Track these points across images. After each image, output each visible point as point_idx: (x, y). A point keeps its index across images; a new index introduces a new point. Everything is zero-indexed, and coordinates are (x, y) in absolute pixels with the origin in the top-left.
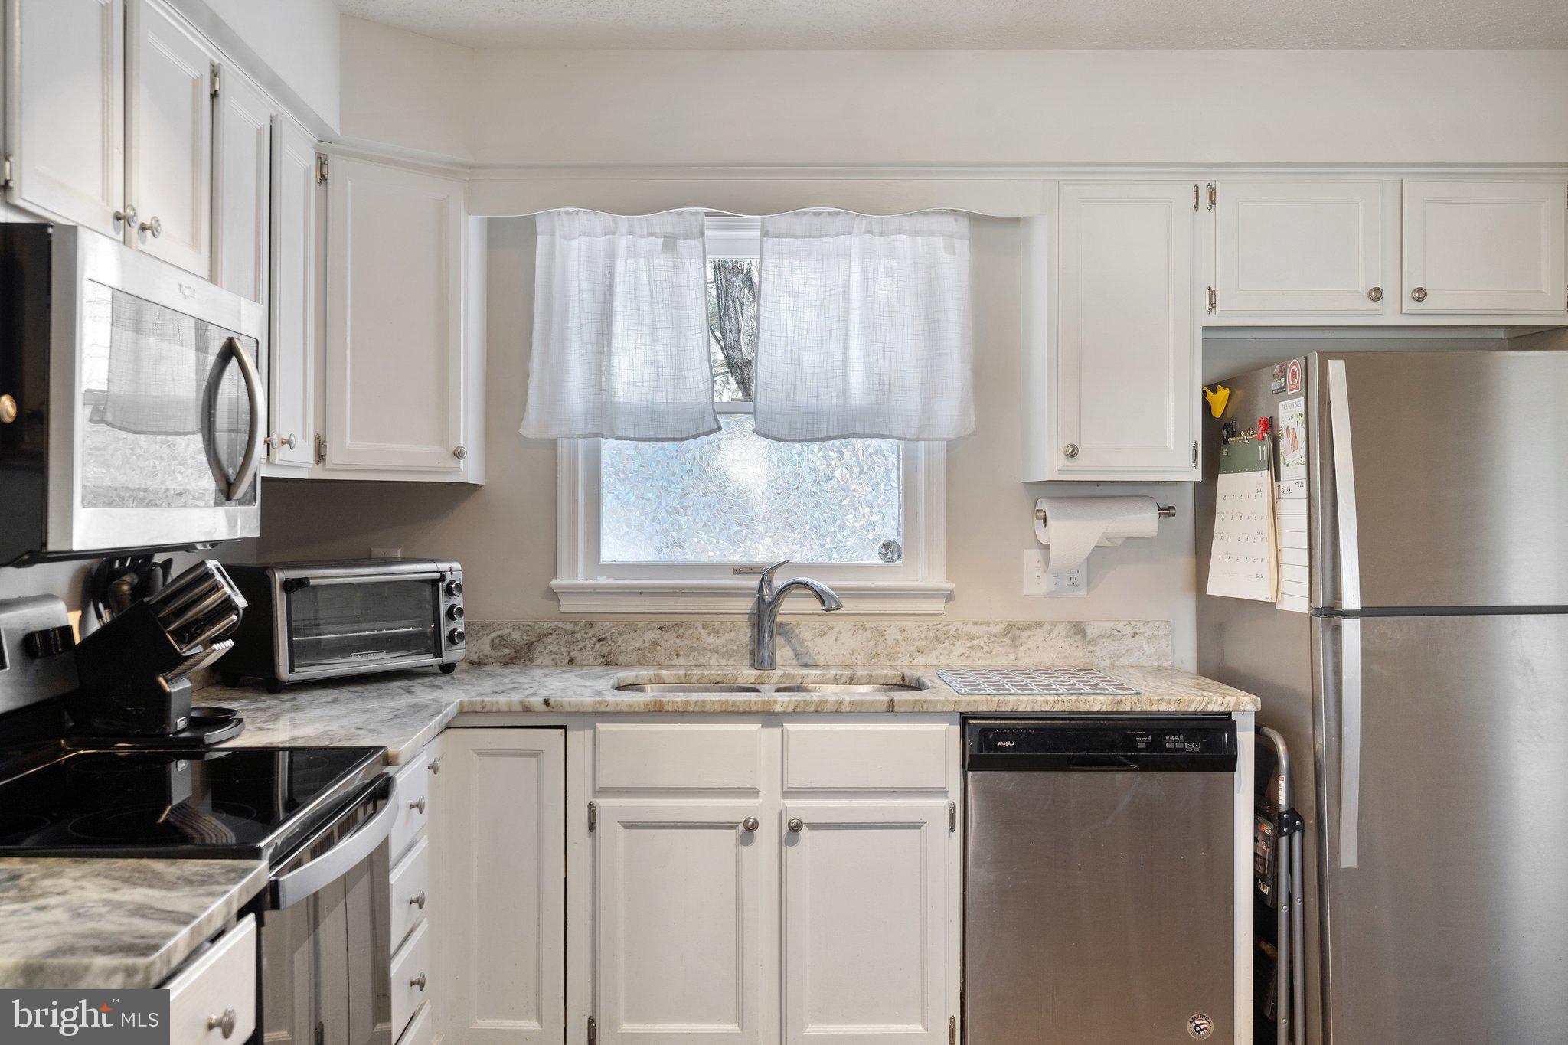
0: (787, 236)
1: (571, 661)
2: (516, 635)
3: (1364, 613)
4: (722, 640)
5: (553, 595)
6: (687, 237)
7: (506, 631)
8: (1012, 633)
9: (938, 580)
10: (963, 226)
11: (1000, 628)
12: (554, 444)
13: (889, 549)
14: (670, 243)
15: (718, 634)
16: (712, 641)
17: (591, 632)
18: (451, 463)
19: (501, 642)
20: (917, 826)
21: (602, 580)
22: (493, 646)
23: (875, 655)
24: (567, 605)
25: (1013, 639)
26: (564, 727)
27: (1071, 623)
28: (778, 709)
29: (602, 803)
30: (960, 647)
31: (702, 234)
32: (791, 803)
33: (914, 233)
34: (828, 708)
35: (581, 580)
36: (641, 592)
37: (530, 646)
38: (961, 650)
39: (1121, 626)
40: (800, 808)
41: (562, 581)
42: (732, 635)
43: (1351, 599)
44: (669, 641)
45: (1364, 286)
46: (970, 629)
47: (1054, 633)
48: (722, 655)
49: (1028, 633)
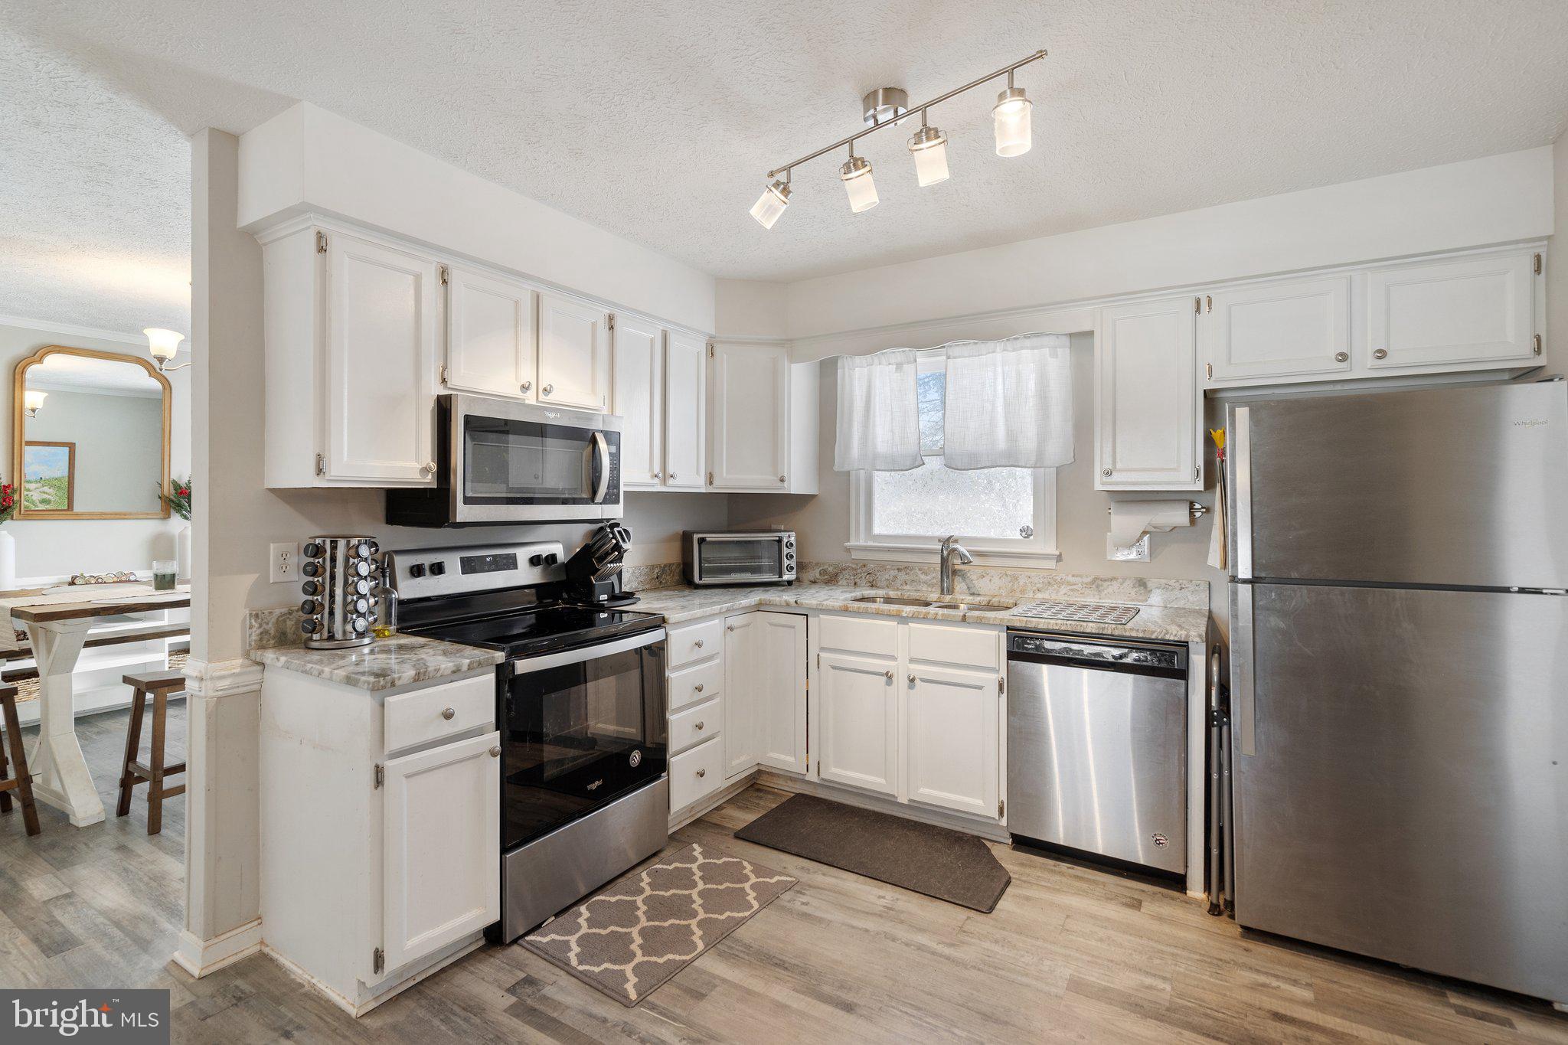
0: (959, 357)
1: (855, 584)
2: (830, 569)
4: (929, 577)
5: (848, 550)
6: (908, 363)
7: (826, 567)
8: (1097, 583)
9: (1052, 550)
10: (1066, 341)
11: (1089, 580)
12: (848, 473)
13: (1027, 533)
14: (899, 366)
15: (926, 574)
16: (923, 577)
17: (864, 569)
18: (780, 484)
19: (824, 572)
20: (980, 688)
21: (870, 543)
22: (820, 574)
23: (1013, 591)
24: (855, 555)
25: (1098, 587)
26: (807, 615)
27: (1136, 579)
28: (904, 615)
29: (823, 655)
30: (1064, 589)
31: (915, 361)
32: (913, 666)
33: (1033, 348)
34: (930, 616)
35: (862, 543)
36: (889, 550)
37: (836, 575)
38: (1064, 591)
39: (1172, 582)
40: (918, 670)
41: (853, 543)
42: (934, 575)
43: (1245, 571)
44: (902, 576)
45: (1332, 353)
46: (1070, 579)
47: (1124, 585)
48: (929, 585)
49: (1106, 584)
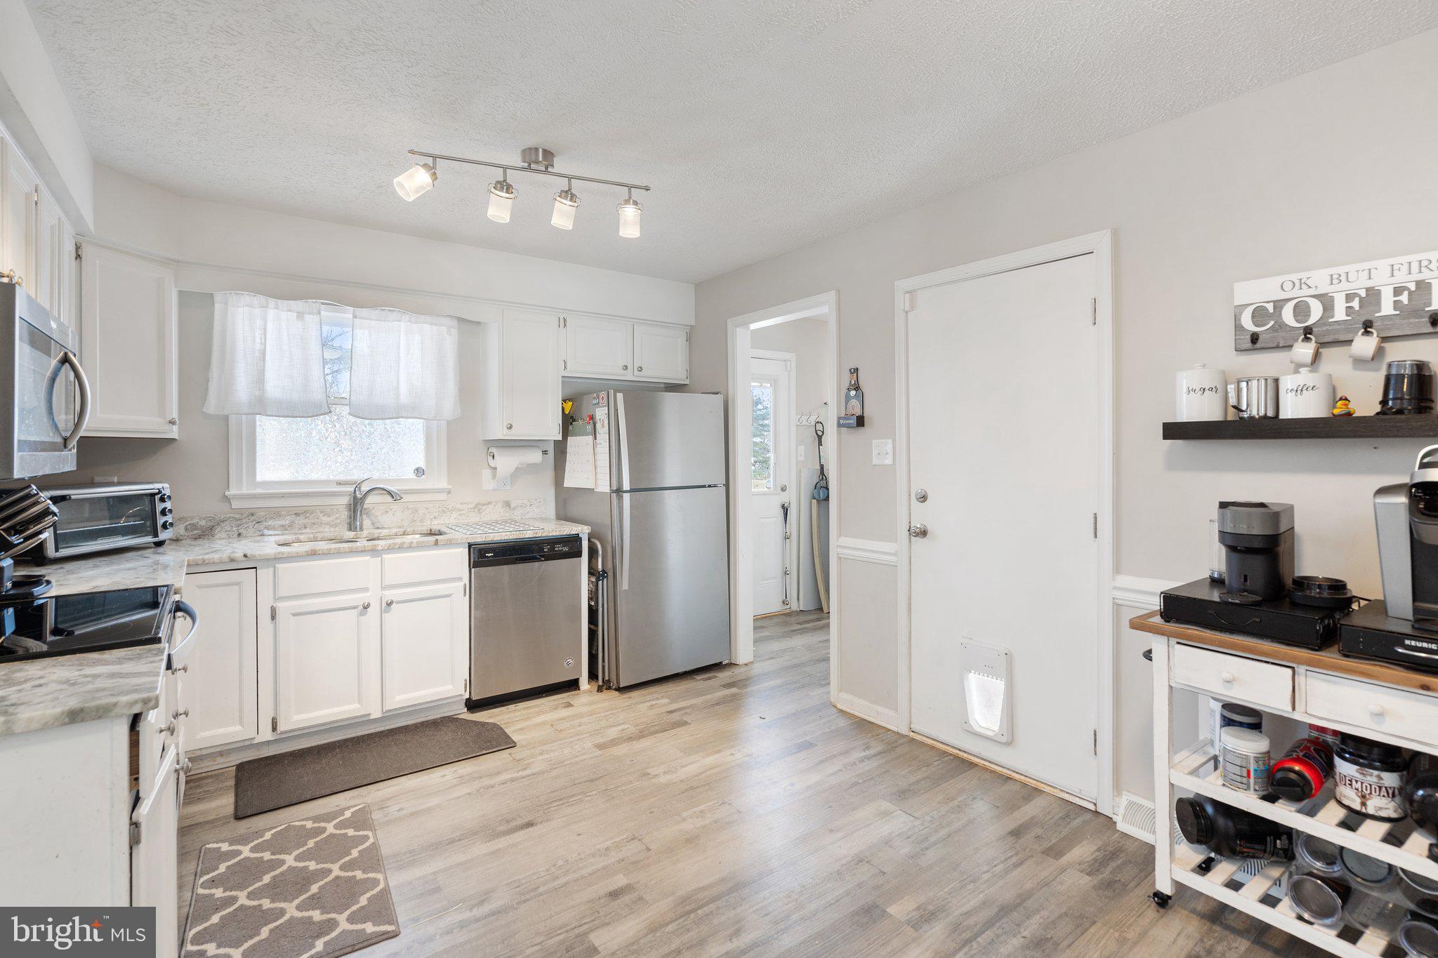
0: (367, 319)
1: (239, 535)
2: (203, 523)
3: (631, 491)
4: (332, 518)
5: (227, 499)
6: (310, 313)
7: (195, 521)
8: (478, 507)
9: (443, 484)
10: (455, 322)
11: (473, 505)
12: (227, 417)
13: (419, 472)
14: (300, 315)
15: (329, 516)
16: (326, 519)
17: (252, 518)
18: (168, 427)
19: (194, 526)
20: (449, 596)
21: (259, 491)
22: (186, 529)
23: (414, 521)
24: (235, 505)
25: (479, 510)
26: (256, 568)
27: (504, 502)
28: (380, 548)
29: (280, 605)
30: (454, 515)
31: (320, 313)
32: (387, 593)
33: (432, 324)
34: (405, 546)
35: (245, 491)
36: (283, 496)
37: (212, 528)
38: (455, 516)
39: (525, 502)
40: (390, 595)
41: (233, 491)
42: (337, 515)
43: (626, 486)
44: (301, 520)
45: (621, 364)
46: (459, 506)
47: (497, 507)
48: (332, 526)
49: (484, 507)
